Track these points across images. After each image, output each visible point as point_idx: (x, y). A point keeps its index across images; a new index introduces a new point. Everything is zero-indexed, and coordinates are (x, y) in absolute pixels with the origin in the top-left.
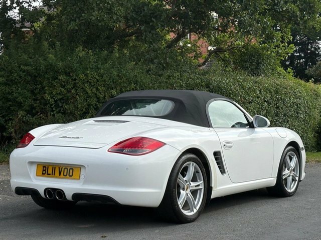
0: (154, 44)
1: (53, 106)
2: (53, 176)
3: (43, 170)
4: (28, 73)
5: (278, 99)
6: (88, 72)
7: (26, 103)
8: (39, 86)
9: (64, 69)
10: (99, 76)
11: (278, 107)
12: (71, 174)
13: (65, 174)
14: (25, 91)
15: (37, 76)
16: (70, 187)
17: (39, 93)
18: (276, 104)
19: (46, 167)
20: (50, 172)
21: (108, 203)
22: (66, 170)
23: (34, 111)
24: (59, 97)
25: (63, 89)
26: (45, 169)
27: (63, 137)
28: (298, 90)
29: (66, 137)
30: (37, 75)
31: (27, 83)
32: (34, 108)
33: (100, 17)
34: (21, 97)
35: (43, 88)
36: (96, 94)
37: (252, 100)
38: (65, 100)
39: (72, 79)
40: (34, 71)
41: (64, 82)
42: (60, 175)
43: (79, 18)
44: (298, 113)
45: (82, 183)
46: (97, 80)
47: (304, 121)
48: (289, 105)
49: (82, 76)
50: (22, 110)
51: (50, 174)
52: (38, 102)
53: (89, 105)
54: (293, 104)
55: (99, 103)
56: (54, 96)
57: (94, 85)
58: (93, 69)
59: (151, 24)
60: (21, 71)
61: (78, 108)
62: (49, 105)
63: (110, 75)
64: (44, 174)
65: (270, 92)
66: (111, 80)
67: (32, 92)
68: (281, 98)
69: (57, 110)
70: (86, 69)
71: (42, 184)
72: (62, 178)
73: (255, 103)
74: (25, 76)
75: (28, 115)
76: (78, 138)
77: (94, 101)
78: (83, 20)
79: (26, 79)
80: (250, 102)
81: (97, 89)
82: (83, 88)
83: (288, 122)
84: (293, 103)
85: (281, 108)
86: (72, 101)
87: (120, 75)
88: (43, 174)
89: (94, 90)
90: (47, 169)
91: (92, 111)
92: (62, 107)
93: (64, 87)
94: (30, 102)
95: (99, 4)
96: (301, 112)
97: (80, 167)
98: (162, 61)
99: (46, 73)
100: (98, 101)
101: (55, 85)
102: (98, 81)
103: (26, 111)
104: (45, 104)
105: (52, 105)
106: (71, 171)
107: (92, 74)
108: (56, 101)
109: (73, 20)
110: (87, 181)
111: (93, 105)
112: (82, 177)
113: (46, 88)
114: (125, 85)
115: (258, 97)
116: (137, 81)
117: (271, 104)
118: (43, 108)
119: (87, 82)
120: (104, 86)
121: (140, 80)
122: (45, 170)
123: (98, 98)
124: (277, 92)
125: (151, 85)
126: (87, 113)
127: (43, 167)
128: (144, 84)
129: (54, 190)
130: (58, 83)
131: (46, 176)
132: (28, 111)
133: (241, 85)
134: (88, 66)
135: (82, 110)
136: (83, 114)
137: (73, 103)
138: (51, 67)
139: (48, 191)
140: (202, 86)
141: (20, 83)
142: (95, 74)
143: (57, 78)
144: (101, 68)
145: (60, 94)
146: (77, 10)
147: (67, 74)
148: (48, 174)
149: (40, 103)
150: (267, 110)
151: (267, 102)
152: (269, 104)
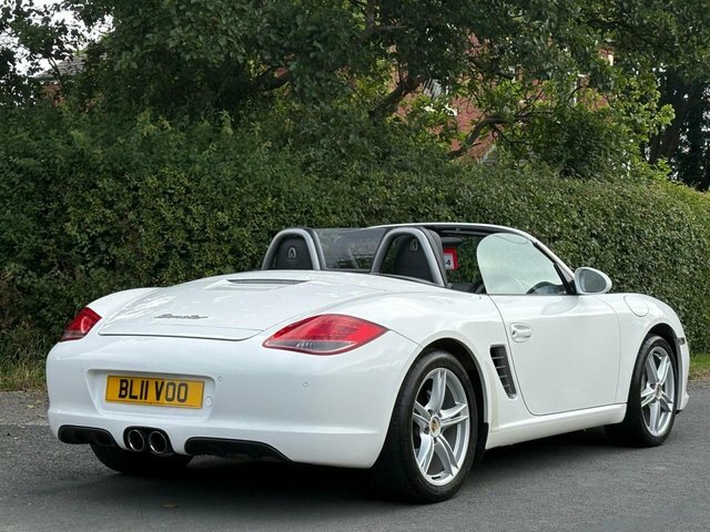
0: (322, 104)
1: (84, 252)
2: (143, 400)
3: (122, 389)
4: (29, 175)
5: (624, 230)
6: (166, 170)
7: (25, 244)
8: (55, 205)
9: (111, 164)
10: (190, 180)
11: (624, 250)
12: (182, 397)
13: (170, 396)
14: (23, 216)
15: (50, 182)
16: (180, 424)
17: (55, 221)
18: (621, 241)
19: (126, 381)
20: (136, 391)
21: (264, 458)
22: (171, 388)
23: (43, 264)
24: (100, 229)
25: (108, 211)
26: (124, 385)
27: (165, 316)
28: (674, 209)
29: (170, 316)
30: (49, 178)
31: (28, 199)
32: (44, 256)
33: (188, 39)
34: (11, 230)
35: (64, 209)
36: (183, 221)
37: (560, 233)
38: (114, 237)
39: (129, 189)
40: (41, 169)
41: (111, 195)
42: (158, 398)
43: (140, 43)
44: (675, 263)
45: (206, 417)
46: (187, 188)
47: (691, 281)
48: (652, 243)
49: (152, 181)
50: (16, 261)
51: (136, 397)
52: (53, 240)
53: (168, 248)
54: (663, 241)
55: (192, 242)
56: (88, 227)
57: (180, 200)
58: (176, 162)
59: (311, 55)
60: (12, 169)
61: (143, 255)
62: (76, 249)
63: (216, 176)
64: (124, 397)
65: (605, 214)
66: (220, 189)
67: (39, 218)
68: (632, 228)
69: (96, 260)
70: (162, 163)
71: (118, 419)
72: (162, 405)
73: (567, 239)
74: (22, 181)
75: (30, 272)
76: (197, 317)
77: (179, 238)
78: (148, 47)
79: (23, 188)
80: (554, 238)
81: (187, 211)
82: (154, 208)
83: (650, 283)
84: (663, 239)
85: (633, 251)
86: (129, 238)
87: (240, 176)
88: (121, 396)
89: (180, 213)
90: (129, 386)
91: (175, 261)
92: (106, 251)
93: (110, 205)
94: (32, 241)
95: (184, 11)
96: (681, 260)
97: (202, 380)
98: (338, 142)
99: (71, 173)
100: (189, 239)
101: (90, 203)
102: (188, 190)
103: (25, 262)
104: (70, 246)
105: (83, 248)
106: (183, 388)
107: (175, 176)
108: (93, 239)
109: (127, 49)
110: (217, 412)
111: (176, 247)
112: (207, 402)
113: (70, 210)
114: (252, 200)
115: (575, 227)
116: (280, 190)
117: (606, 241)
118: (64, 257)
119: (164, 193)
120: (203, 204)
121: (286, 189)
122: (126, 389)
123: (190, 232)
124: (621, 214)
125: (313, 199)
126: (163, 266)
127: (122, 381)
128: (296, 197)
129: (146, 431)
130: (97, 197)
131: (127, 402)
132: (31, 261)
133: (533, 198)
134: (165, 157)
135: (153, 260)
136: (155, 268)
137: (133, 243)
138: (80, 160)
139: (131, 433)
140: (437, 201)
141: (10, 197)
142: (183, 175)
143: (95, 186)
144: (195, 162)
145: (102, 223)
146: (135, 25)
147: (118, 176)
148: (131, 397)
149: (58, 243)
150: (597, 256)
151: (596, 237)
152: (603, 241)
